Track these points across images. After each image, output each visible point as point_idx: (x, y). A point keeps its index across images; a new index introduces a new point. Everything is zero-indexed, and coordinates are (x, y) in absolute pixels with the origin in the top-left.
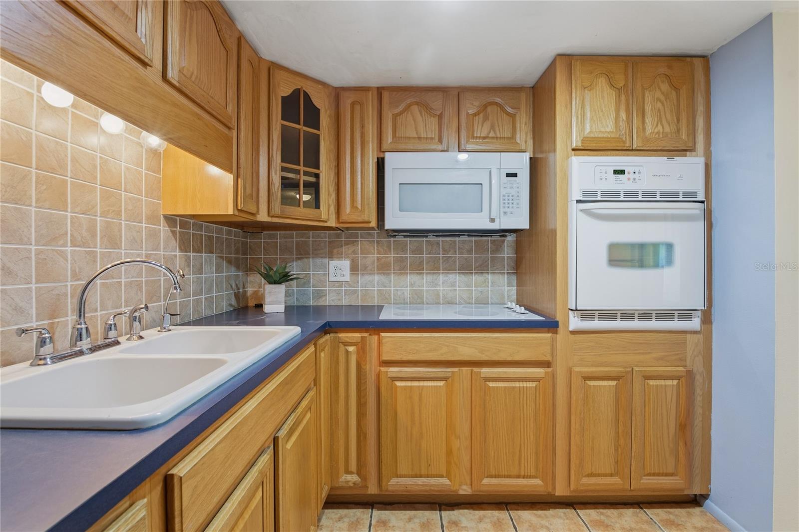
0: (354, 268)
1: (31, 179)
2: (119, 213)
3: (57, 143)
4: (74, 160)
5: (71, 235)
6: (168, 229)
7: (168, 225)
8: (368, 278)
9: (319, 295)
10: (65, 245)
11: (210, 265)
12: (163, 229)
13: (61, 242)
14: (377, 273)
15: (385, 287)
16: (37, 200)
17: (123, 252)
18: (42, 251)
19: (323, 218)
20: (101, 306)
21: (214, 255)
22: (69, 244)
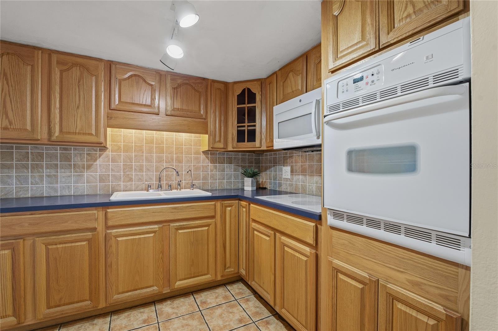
0: (292, 171)
1: (154, 148)
2: (182, 153)
3: (161, 137)
4: (166, 140)
5: (165, 160)
6: (204, 156)
7: (204, 154)
8: (297, 177)
9: (280, 185)
10: (163, 163)
11: (229, 169)
12: (203, 156)
13: (162, 162)
14: (301, 175)
15: (304, 183)
16: (156, 152)
17: (184, 164)
18: (157, 165)
19: (256, 145)
20: (175, 180)
21: (233, 165)
22: (165, 163)
